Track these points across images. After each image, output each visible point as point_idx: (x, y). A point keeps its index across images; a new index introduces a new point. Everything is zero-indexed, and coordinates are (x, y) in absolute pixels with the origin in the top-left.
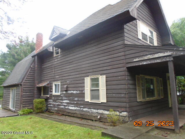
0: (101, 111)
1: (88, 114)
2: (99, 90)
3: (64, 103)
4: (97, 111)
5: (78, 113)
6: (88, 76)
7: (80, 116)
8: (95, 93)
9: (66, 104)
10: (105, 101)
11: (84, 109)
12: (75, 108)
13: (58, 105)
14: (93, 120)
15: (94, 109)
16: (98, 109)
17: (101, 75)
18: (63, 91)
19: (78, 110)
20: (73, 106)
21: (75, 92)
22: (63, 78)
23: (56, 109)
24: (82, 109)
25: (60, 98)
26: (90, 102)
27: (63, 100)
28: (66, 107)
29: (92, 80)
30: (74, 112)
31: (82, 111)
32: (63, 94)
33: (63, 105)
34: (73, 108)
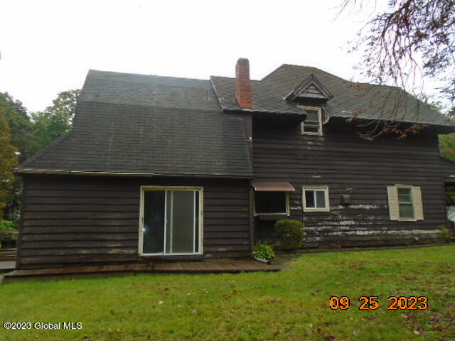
0: (416, 232)
1: (397, 237)
2: (411, 205)
3: (343, 226)
4: (410, 232)
5: (378, 238)
6: (393, 185)
7: (382, 243)
8: (406, 209)
9: (348, 228)
10: (422, 218)
11: (389, 232)
12: (371, 232)
13: (324, 231)
14: (406, 245)
15: (406, 229)
16: (411, 230)
17: (414, 185)
18: (337, 205)
19: (378, 235)
20: (365, 229)
21: (368, 207)
22: (335, 181)
23: (318, 238)
24: (385, 232)
25: (329, 218)
26: (400, 220)
27: (338, 221)
28: (350, 233)
29: (400, 191)
30: (369, 238)
31: (387, 235)
32: (338, 210)
33: (340, 231)
34: (366, 233)
